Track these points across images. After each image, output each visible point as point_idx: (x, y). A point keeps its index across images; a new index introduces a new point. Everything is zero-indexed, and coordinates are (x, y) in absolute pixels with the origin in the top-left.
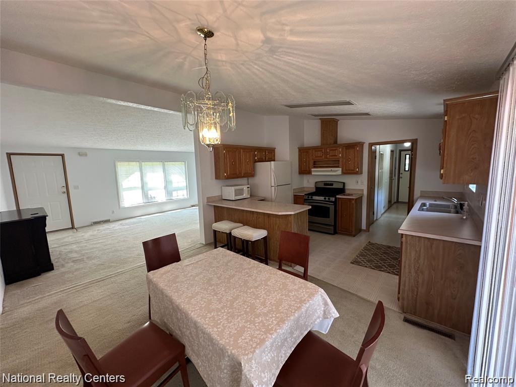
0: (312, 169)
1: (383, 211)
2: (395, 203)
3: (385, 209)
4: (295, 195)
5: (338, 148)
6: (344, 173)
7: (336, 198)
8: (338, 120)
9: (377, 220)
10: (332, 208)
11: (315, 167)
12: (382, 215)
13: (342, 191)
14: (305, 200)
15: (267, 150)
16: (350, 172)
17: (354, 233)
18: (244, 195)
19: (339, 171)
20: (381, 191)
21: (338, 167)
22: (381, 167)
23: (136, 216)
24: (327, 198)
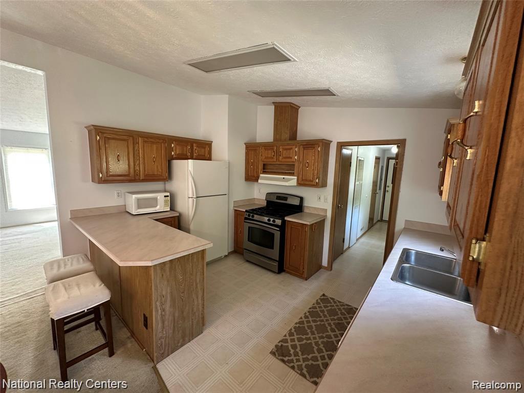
0: (261, 175)
1: (359, 234)
2: (378, 221)
3: (362, 232)
4: (236, 210)
5: (294, 147)
6: (301, 183)
7: (284, 222)
8: (300, 107)
9: (349, 247)
10: (277, 235)
11: (264, 172)
12: (357, 240)
13: (298, 209)
14: (246, 218)
15: (195, 143)
16: (307, 183)
17: (305, 275)
18: (158, 207)
19: (293, 181)
20: (358, 209)
21: (292, 174)
22: (358, 177)
23: (36, 222)
24: (272, 219)
